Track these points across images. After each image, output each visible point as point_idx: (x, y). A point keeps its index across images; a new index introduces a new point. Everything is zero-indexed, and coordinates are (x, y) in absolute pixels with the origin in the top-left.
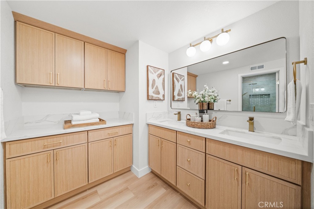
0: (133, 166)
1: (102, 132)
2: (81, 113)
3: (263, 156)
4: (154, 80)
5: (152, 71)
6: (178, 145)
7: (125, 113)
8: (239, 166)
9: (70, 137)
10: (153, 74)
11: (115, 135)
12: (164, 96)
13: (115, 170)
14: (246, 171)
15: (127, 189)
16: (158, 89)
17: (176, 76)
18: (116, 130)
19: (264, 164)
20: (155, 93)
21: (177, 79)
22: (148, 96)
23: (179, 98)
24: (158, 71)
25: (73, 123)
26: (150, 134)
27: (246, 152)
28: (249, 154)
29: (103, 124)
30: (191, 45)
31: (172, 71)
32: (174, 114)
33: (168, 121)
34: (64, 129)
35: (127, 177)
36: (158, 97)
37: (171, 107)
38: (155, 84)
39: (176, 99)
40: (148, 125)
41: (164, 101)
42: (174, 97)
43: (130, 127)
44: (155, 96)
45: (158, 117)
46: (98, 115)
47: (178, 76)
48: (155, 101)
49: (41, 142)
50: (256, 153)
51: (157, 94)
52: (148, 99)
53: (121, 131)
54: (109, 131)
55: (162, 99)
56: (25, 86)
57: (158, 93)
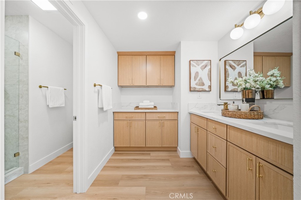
0: (178, 147)
1: (154, 115)
2: (144, 102)
3: (277, 146)
4: (197, 73)
5: (195, 64)
6: (208, 132)
7: (174, 103)
8: (253, 156)
9: (137, 115)
10: (195, 67)
11: (163, 118)
12: (210, 87)
13: (163, 145)
14: (259, 162)
15: (168, 160)
16: (202, 80)
17: (229, 63)
18: (164, 115)
19: (277, 156)
20: (198, 84)
21: (231, 66)
22: (190, 87)
23: (234, 89)
24: (202, 63)
25: (139, 107)
26: (192, 123)
27: (260, 141)
28: (263, 142)
29: (155, 109)
30: (236, 26)
31: (221, 59)
32: (218, 105)
33: (213, 112)
34: (135, 110)
35: (173, 154)
36: (202, 89)
37: (220, 98)
38: (198, 76)
39: (229, 89)
40: (191, 114)
41: (210, 92)
42: (226, 87)
43: (175, 114)
44: (198, 87)
45: (202, 108)
46: (153, 103)
47: (234, 63)
48: (198, 93)
49: (125, 115)
50: (269, 142)
51: (201, 86)
52: (191, 91)
53: (168, 117)
54: (159, 115)
55: (207, 89)
56: (122, 87)
57: (203, 84)
